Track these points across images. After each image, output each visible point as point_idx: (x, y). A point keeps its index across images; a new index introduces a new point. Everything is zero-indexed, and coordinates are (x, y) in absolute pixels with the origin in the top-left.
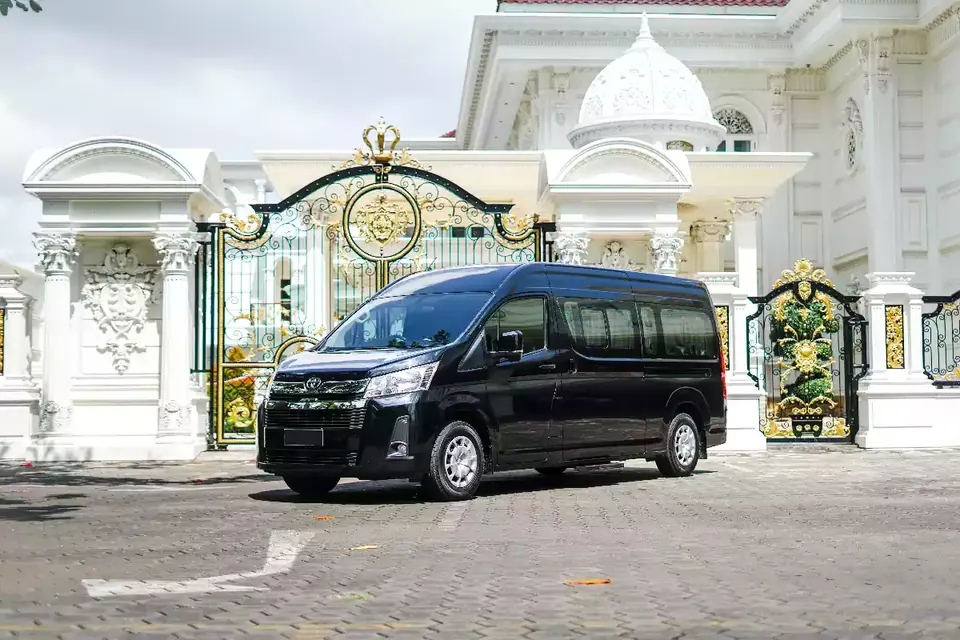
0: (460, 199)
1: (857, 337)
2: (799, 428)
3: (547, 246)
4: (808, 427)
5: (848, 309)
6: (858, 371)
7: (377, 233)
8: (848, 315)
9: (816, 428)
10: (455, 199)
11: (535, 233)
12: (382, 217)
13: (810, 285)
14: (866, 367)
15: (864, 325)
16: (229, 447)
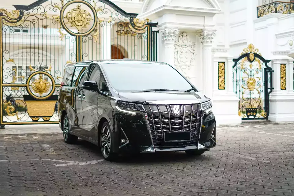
0: (114, 10)
1: (269, 76)
2: (249, 114)
3: (153, 33)
4: (252, 114)
5: (266, 65)
6: (269, 90)
7: (77, 23)
8: (266, 67)
9: (255, 114)
10: (112, 10)
11: (147, 27)
12: (79, 16)
13: (254, 54)
14: (272, 88)
15: (272, 72)
16: (6, 126)
